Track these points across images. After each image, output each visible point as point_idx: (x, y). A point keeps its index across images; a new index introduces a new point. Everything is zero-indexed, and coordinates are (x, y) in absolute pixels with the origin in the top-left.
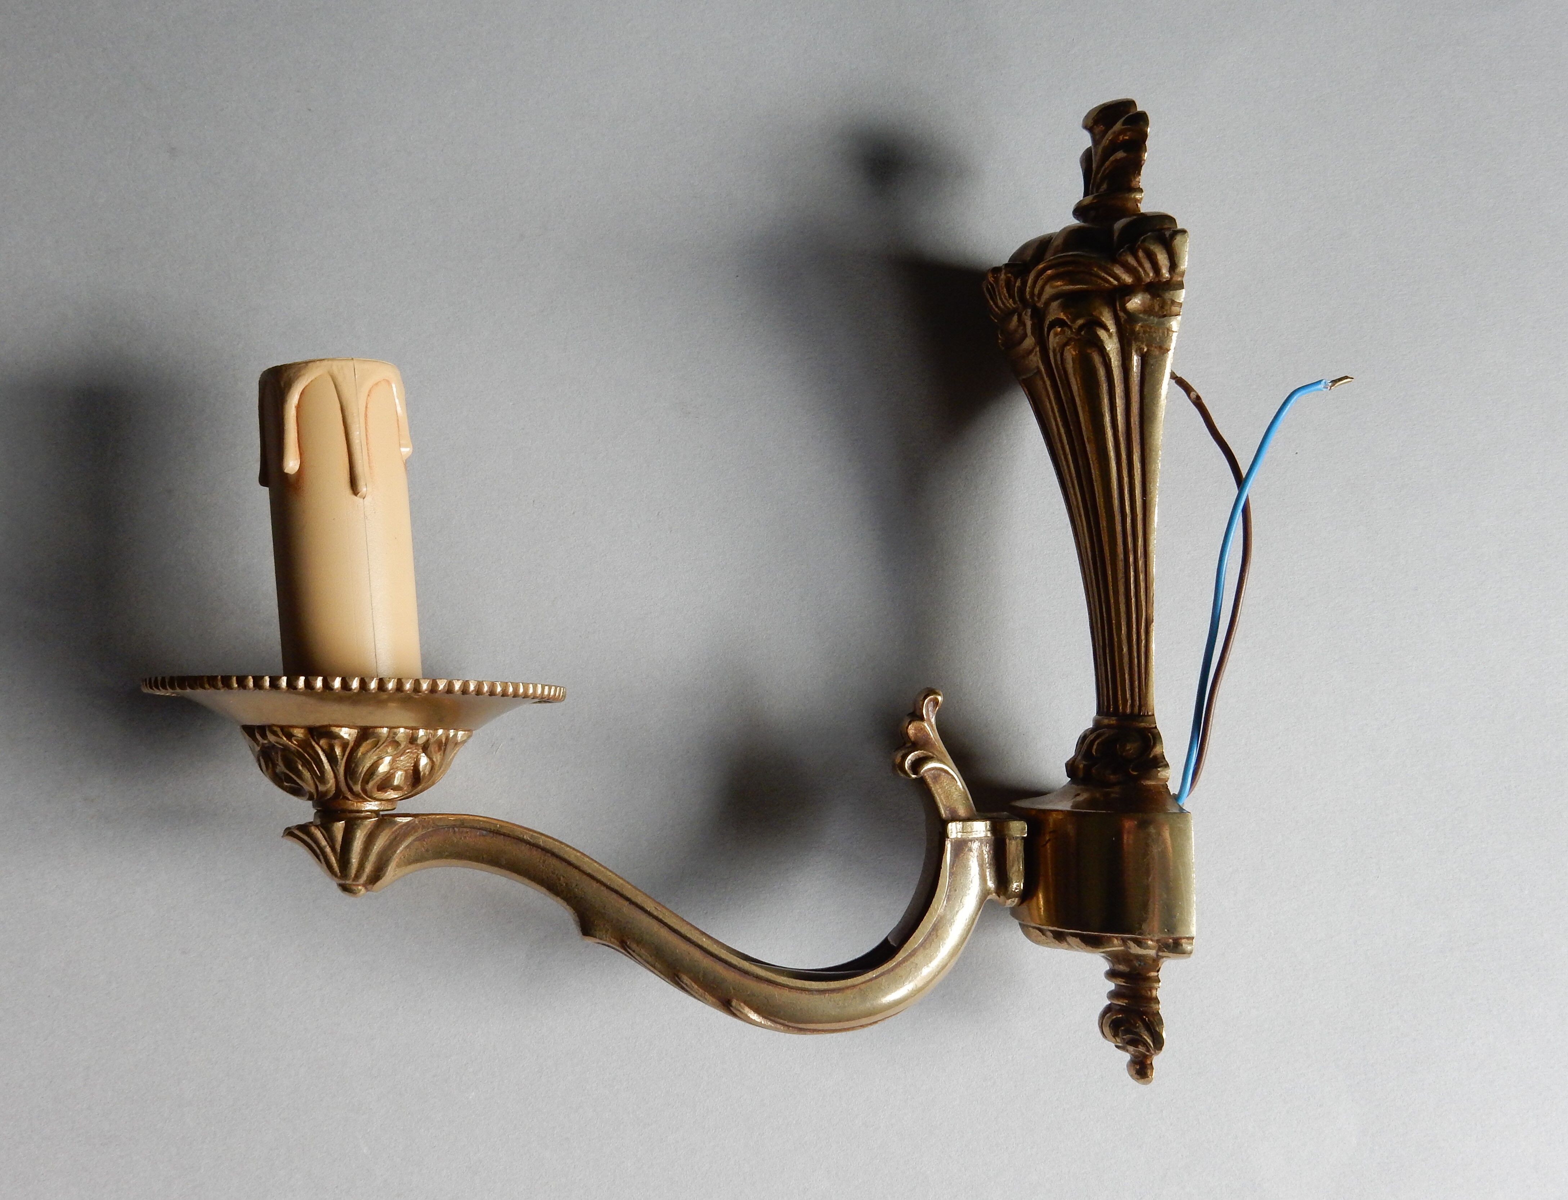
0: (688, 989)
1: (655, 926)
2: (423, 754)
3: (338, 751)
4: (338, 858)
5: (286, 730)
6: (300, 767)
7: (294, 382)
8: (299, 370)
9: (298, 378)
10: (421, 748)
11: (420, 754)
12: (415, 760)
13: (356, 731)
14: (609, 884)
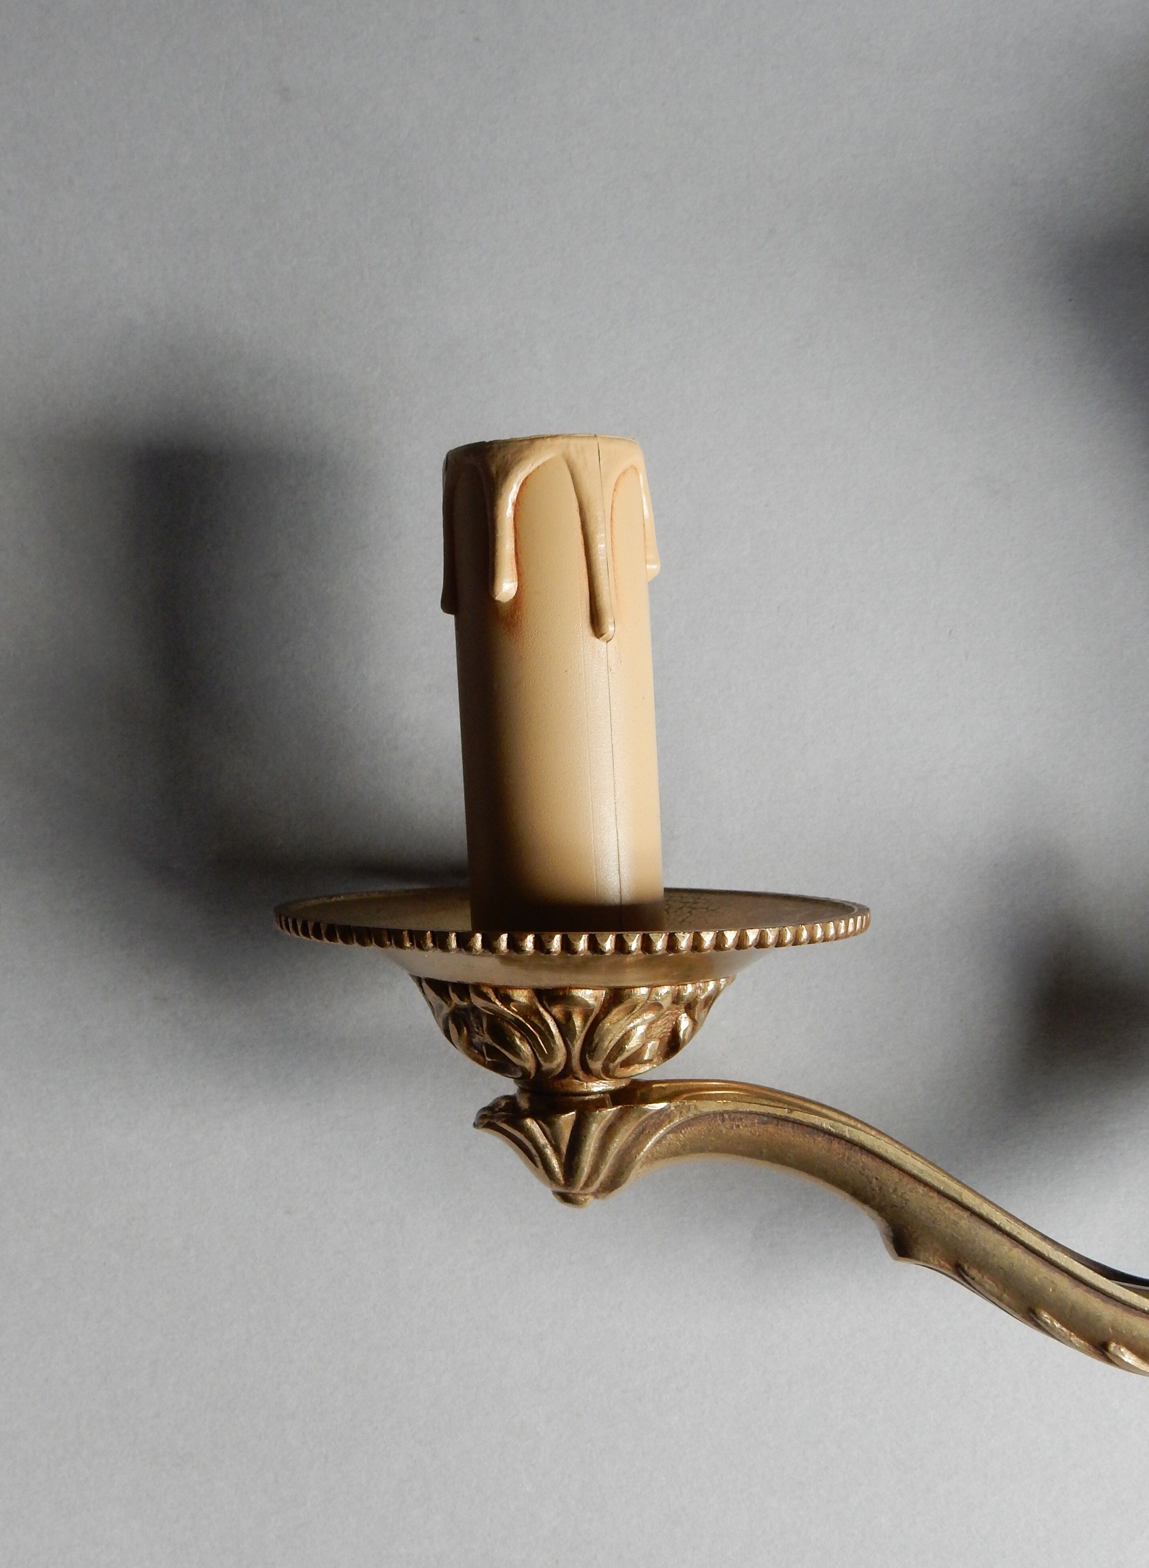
0: (1047, 1328)
1: (1006, 1246)
2: (685, 1015)
3: (578, 1021)
4: (563, 1161)
5: (502, 992)
6: (518, 1042)
7: (512, 468)
8: (520, 451)
9: (519, 462)
10: (683, 1007)
11: (681, 1014)
12: (674, 1023)
13: (604, 992)
14: (942, 1188)
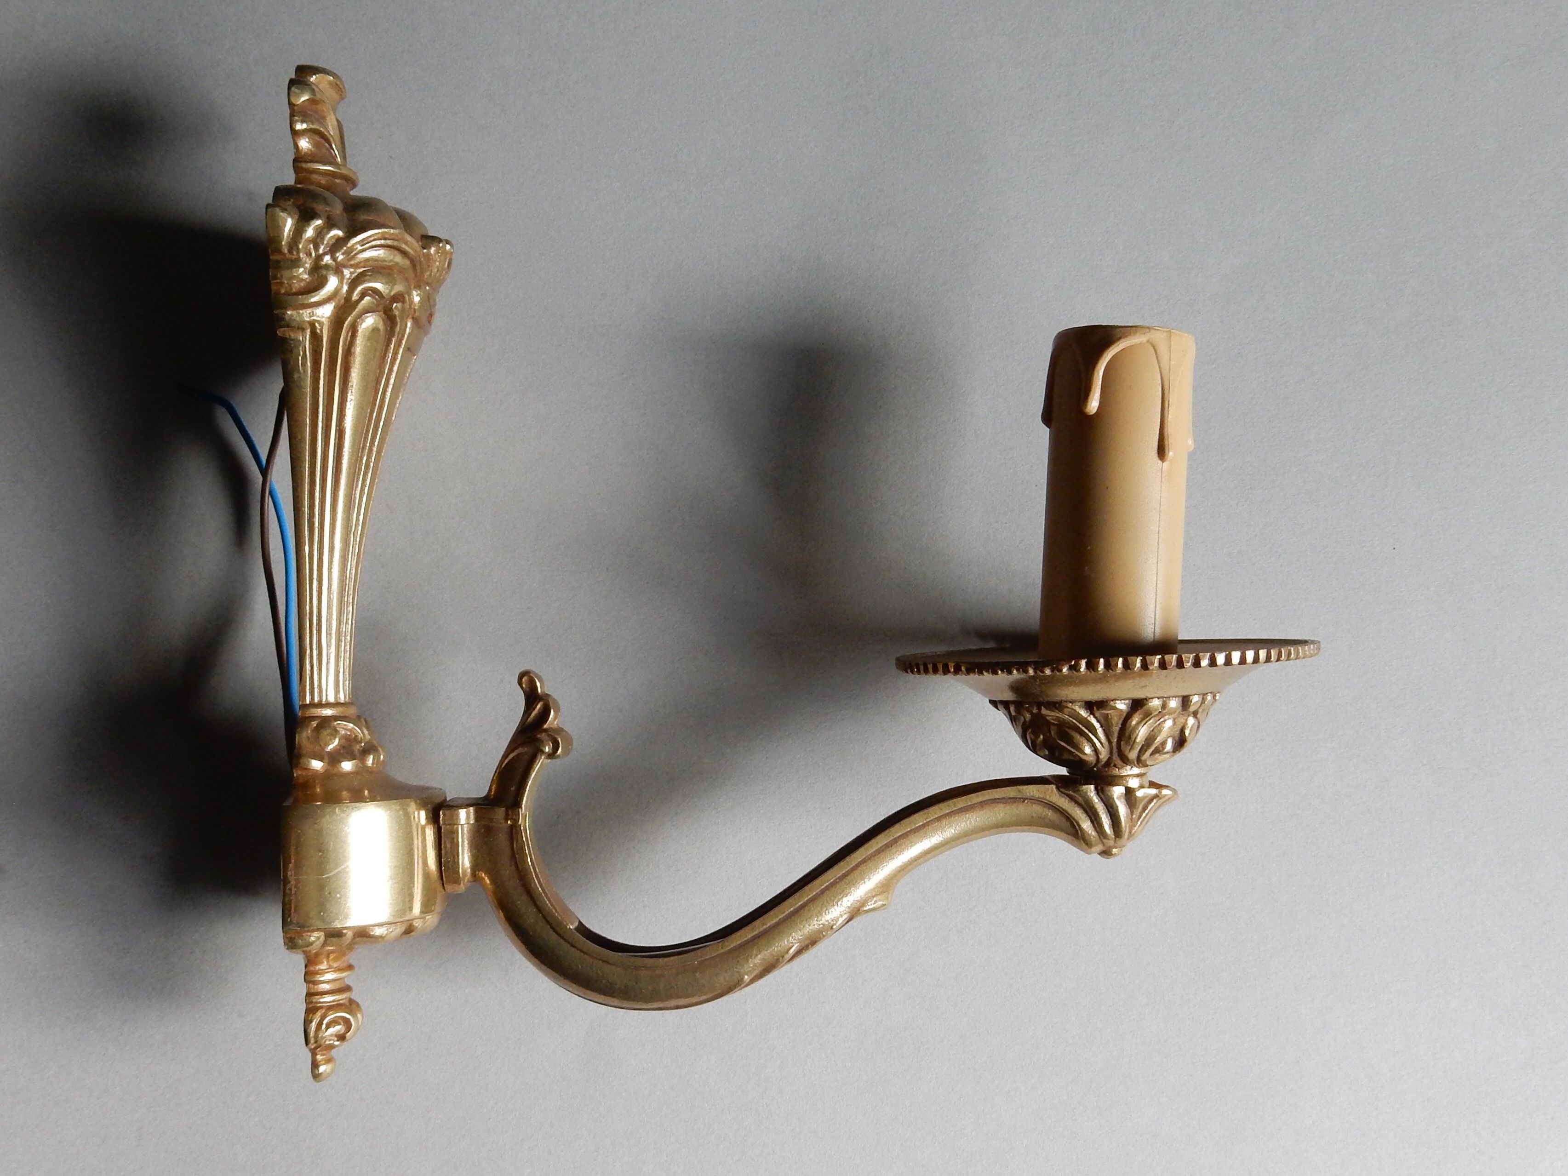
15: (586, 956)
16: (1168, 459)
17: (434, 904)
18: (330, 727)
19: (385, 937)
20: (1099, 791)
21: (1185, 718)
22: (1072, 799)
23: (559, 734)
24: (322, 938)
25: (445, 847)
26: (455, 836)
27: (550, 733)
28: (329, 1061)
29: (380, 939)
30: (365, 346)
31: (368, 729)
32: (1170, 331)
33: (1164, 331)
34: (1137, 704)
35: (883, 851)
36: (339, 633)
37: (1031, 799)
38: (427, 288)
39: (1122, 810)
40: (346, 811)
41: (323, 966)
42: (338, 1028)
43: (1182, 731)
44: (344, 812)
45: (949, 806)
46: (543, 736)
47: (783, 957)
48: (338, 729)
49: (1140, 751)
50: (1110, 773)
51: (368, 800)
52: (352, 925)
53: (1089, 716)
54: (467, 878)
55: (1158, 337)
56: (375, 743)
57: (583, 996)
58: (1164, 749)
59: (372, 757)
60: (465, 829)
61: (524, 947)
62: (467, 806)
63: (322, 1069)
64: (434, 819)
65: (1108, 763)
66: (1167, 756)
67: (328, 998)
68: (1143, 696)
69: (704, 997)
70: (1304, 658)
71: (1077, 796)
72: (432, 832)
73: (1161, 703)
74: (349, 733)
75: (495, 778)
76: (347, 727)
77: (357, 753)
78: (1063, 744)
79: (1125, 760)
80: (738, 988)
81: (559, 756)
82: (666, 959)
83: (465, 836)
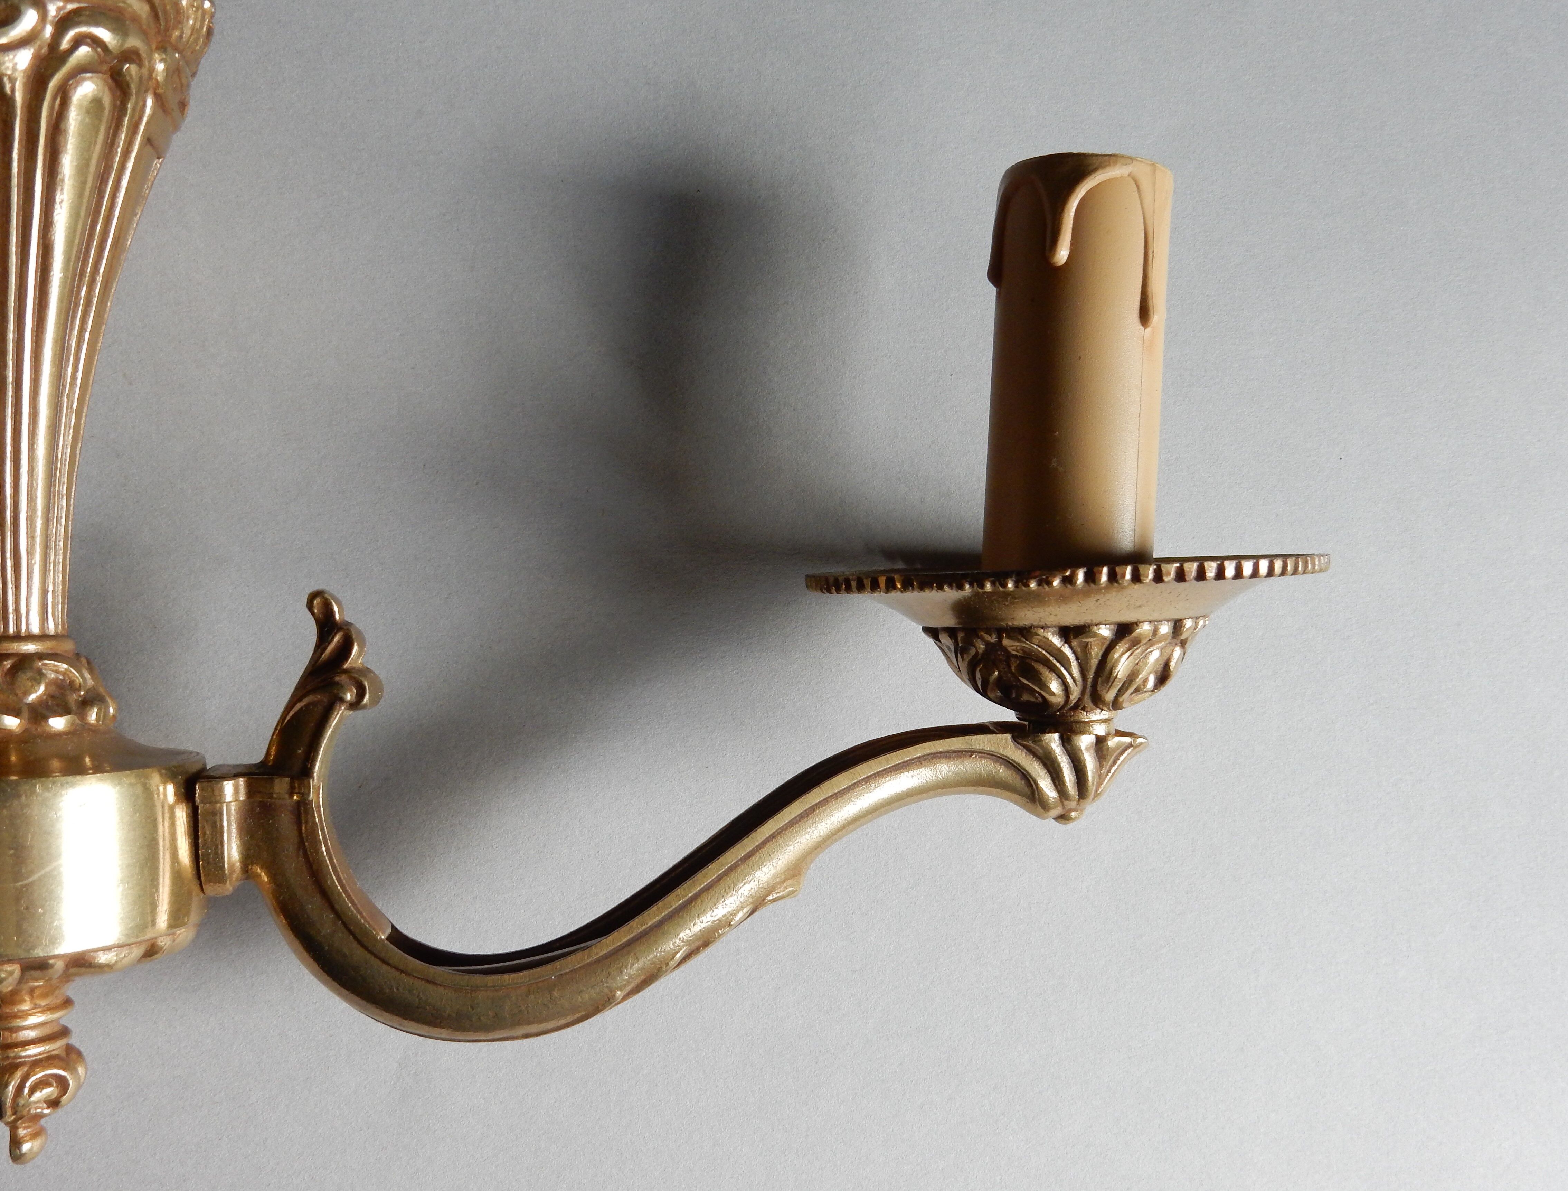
15: (403, 975)
16: (1152, 325)
17: (188, 913)
18: (31, 668)
19: (114, 964)
20: (1066, 742)
21: (1171, 648)
22: (1030, 750)
23: (365, 676)
24: (17, 973)
25: (204, 834)
26: (218, 818)
27: (353, 675)
28: (35, 1135)
29: (106, 969)
30: (82, 121)
31: (91, 671)
32: (1154, 164)
33: (1147, 164)
34: (1124, 630)
35: (797, 823)
36: (47, 537)
37: (981, 753)
38: (177, 55)
39: (1090, 762)
40: (52, 788)
41: (26, 1007)
42: (48, 1092)
43: (1167, 666)
44: (47, 789)
45: (880, 763)
46: (342, 679)
47: (667, 964)
48: (44, 671)
49: (1119, 691)
50: (1076, 718)
51: (91, 772)
52: (62, 953)
53: (1063, 645)
54: (235, 875)
55: (1141, 170)
56: (102, 690)
57: (398, 1027)
58: (1145, 686)
59: (95, 710)
60: (233, 808)
61: (315, 965)
62: (235, 776)
63: (26, 1147)
64: (187, 794)
65: (1076, 707)
66: (1148, 694)
67: (33, 1051)
68: (1134, 620)
69: (562, 1022)
70: (1312, 573)
71: (1037, 748)
72: (184, 814)
73: (1153, 628)
74: (61, 677)
75: (275, 737)
76: (60, 668)
77: (74, 707)
78: (1026, 682)
79: (1097, 701)
80: (609, 1007)
81: (365, 706)
82: (513, 976)
83: (233, 818)
